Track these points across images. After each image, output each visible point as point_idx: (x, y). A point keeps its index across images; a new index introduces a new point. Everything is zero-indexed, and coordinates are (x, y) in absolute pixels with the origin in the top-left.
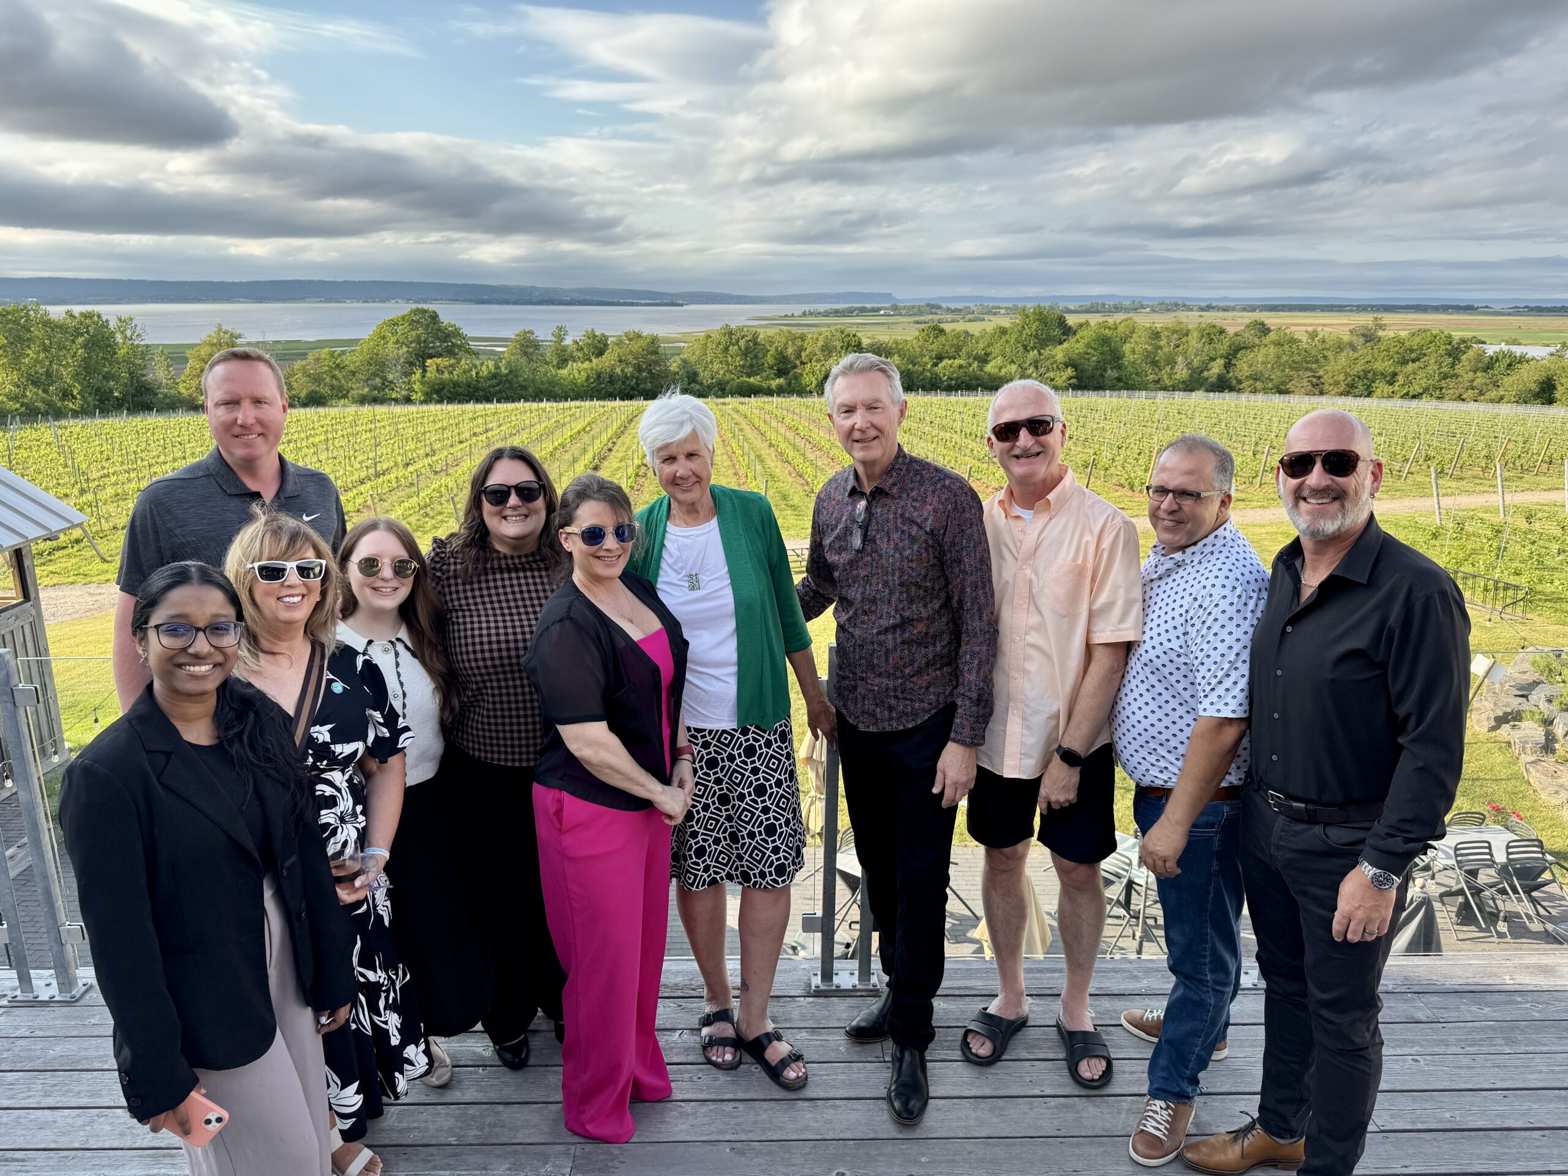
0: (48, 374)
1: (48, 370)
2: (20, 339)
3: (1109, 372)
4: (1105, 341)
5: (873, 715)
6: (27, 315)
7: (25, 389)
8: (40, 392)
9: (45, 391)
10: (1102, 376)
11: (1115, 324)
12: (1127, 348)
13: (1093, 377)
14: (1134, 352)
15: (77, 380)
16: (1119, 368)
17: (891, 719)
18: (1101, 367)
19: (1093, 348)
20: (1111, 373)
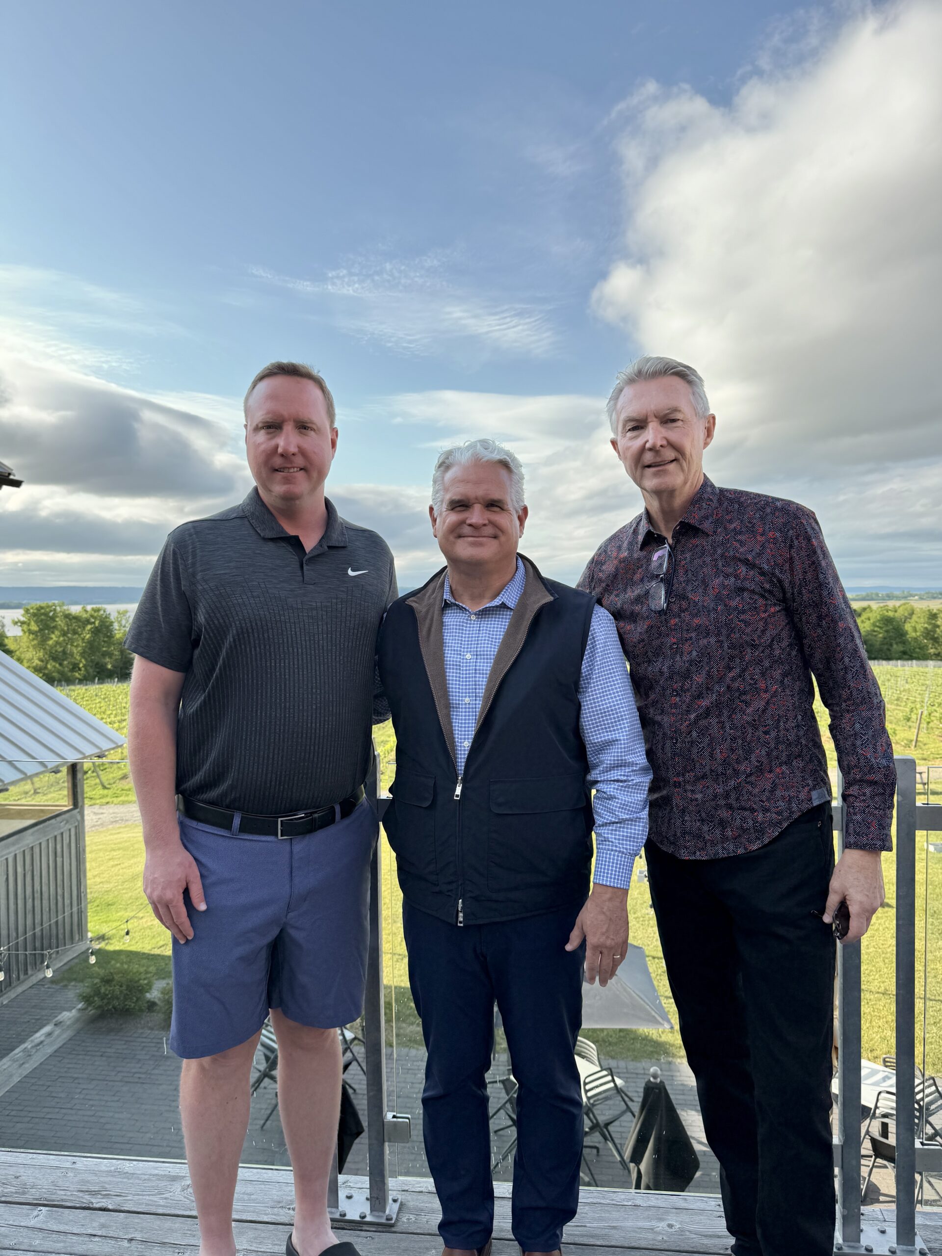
0: (64, 652)
1: (64, 650)
2: (47, 627)
3: (895, 646)
4: (887, 621)
5: (699, 836)
6: (55, 610)
7: (47, 663)
8: (57, 665)
9: (61, 664)
10: (889, 650)
11: (895, 607)
12: (908, 627)
13: (881, 650)
14: (915, 630)
15: (84, 657)
16: (904, 643)
17: (725, 839)
18: (887, 642)
19: (878, 627)
20: (897, 648)
